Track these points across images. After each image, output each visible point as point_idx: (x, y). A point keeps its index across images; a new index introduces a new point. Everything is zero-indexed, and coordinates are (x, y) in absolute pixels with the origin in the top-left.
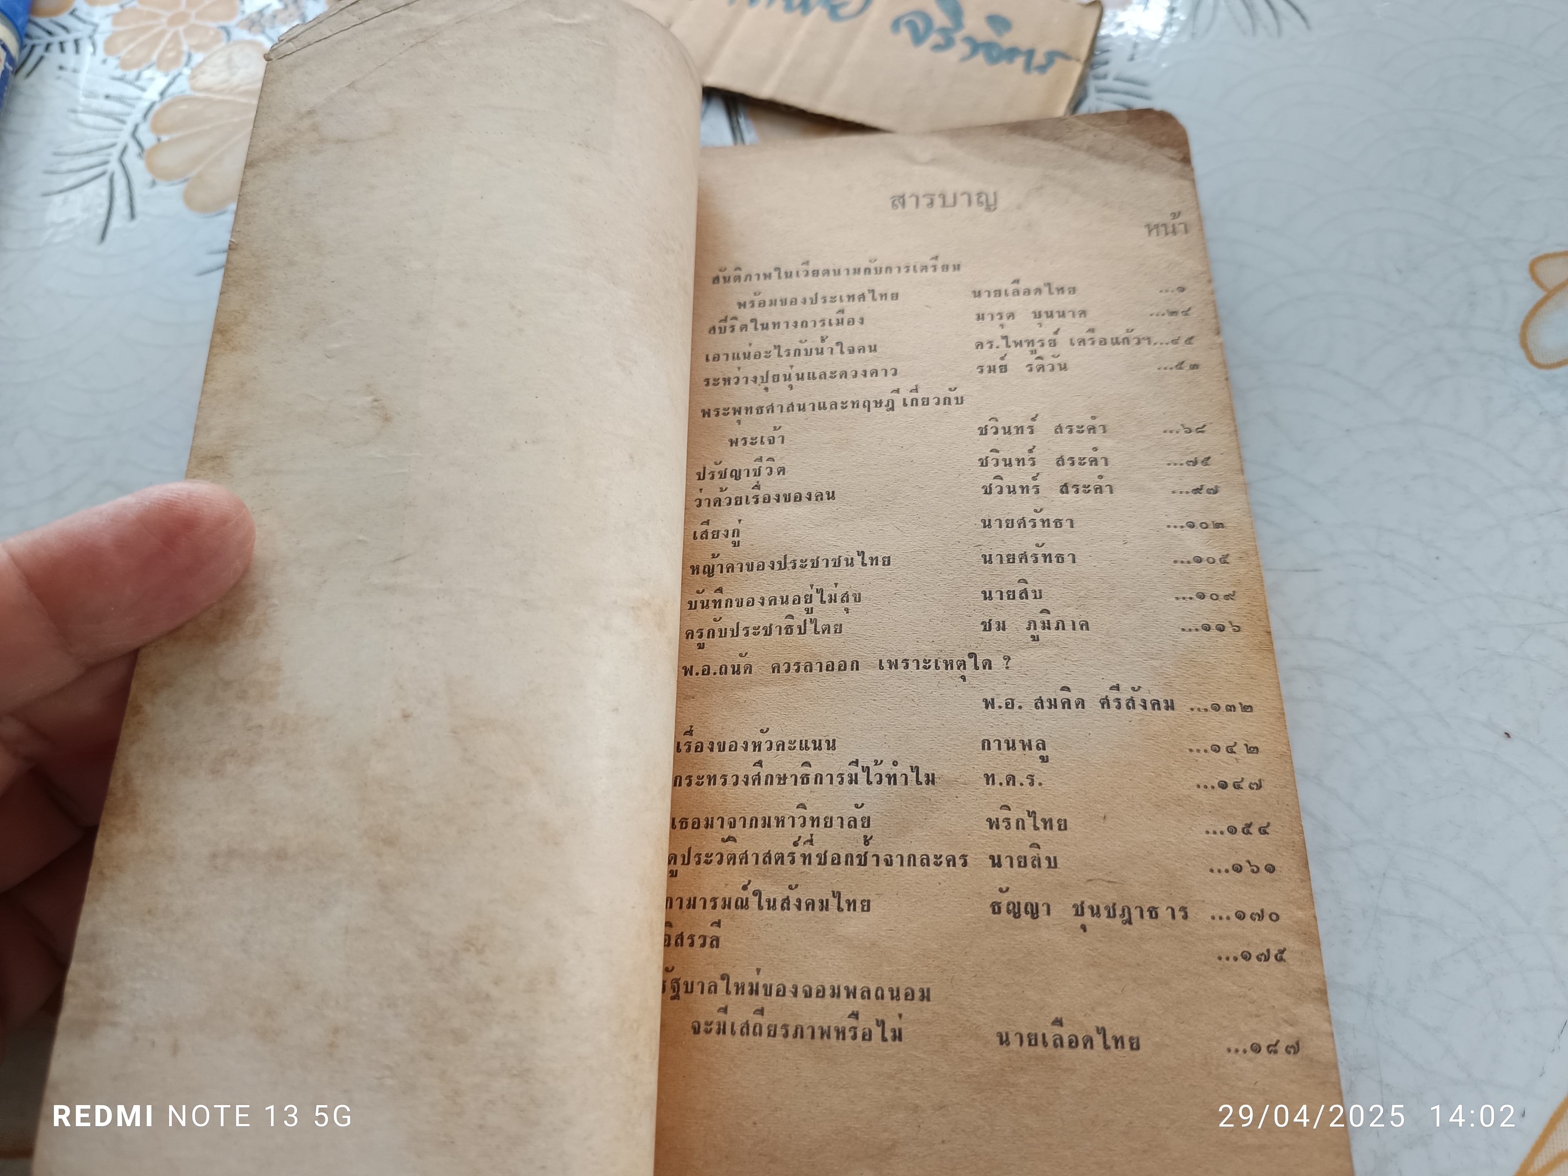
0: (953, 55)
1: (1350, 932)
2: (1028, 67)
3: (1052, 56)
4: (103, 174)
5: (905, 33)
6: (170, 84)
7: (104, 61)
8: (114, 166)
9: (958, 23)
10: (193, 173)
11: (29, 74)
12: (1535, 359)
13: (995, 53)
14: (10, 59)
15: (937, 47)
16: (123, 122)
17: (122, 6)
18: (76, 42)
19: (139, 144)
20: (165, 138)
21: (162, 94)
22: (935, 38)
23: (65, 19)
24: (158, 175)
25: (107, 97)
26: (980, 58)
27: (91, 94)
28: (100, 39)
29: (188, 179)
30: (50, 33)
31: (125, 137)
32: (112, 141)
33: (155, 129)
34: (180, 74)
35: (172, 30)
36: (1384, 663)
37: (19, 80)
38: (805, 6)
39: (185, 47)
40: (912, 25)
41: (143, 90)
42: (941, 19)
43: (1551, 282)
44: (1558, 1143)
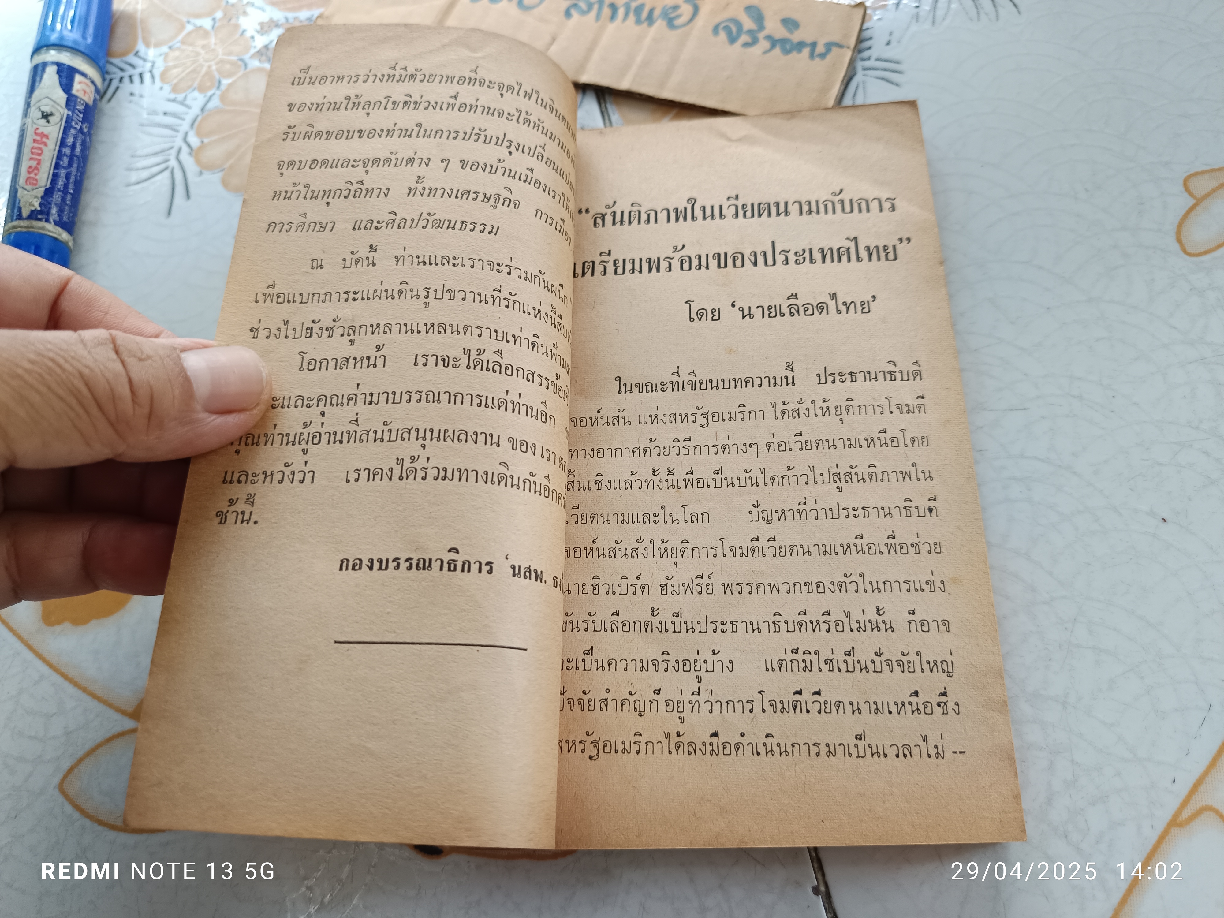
0: (757, 50)
1: (1050, 660)
2: (812, 56)
3: (829, 46)
4: (166, 169)
5: (723, 35)
6: (207, 102)
7: (161, 88)
8: (173, 163)
9: (761, 27)
10: (228, 165)
11: (110, 100)
12: (1187, 249)
13: (788, 47)
14: (97, 91)
15: (746, 45)
16: (177, 131)
17: (170, 48)
18: (141, 75)
19: (189, 146)
20: (206, 141)
21: (202, 110)
22: (744, 38)
23: (131, 58)
24: (204, 167)
25: (165, 114)
26: (777, 51)
27: (154, 113)
28: (157, 73)
29: (224, 169)
30: (122, 70)
31: (179, 141)
32: (171, 144)
33: (199, 134)
34: (214, 94)
35: (207, 64)
36: (1075, 473)
37: (103, 105)
38: (650, 20)
39: (217, 76)
40: (728, 30)
41: (189, 107)
42: (748, 24)
43: (1199, 193)
44: (1199, 800)
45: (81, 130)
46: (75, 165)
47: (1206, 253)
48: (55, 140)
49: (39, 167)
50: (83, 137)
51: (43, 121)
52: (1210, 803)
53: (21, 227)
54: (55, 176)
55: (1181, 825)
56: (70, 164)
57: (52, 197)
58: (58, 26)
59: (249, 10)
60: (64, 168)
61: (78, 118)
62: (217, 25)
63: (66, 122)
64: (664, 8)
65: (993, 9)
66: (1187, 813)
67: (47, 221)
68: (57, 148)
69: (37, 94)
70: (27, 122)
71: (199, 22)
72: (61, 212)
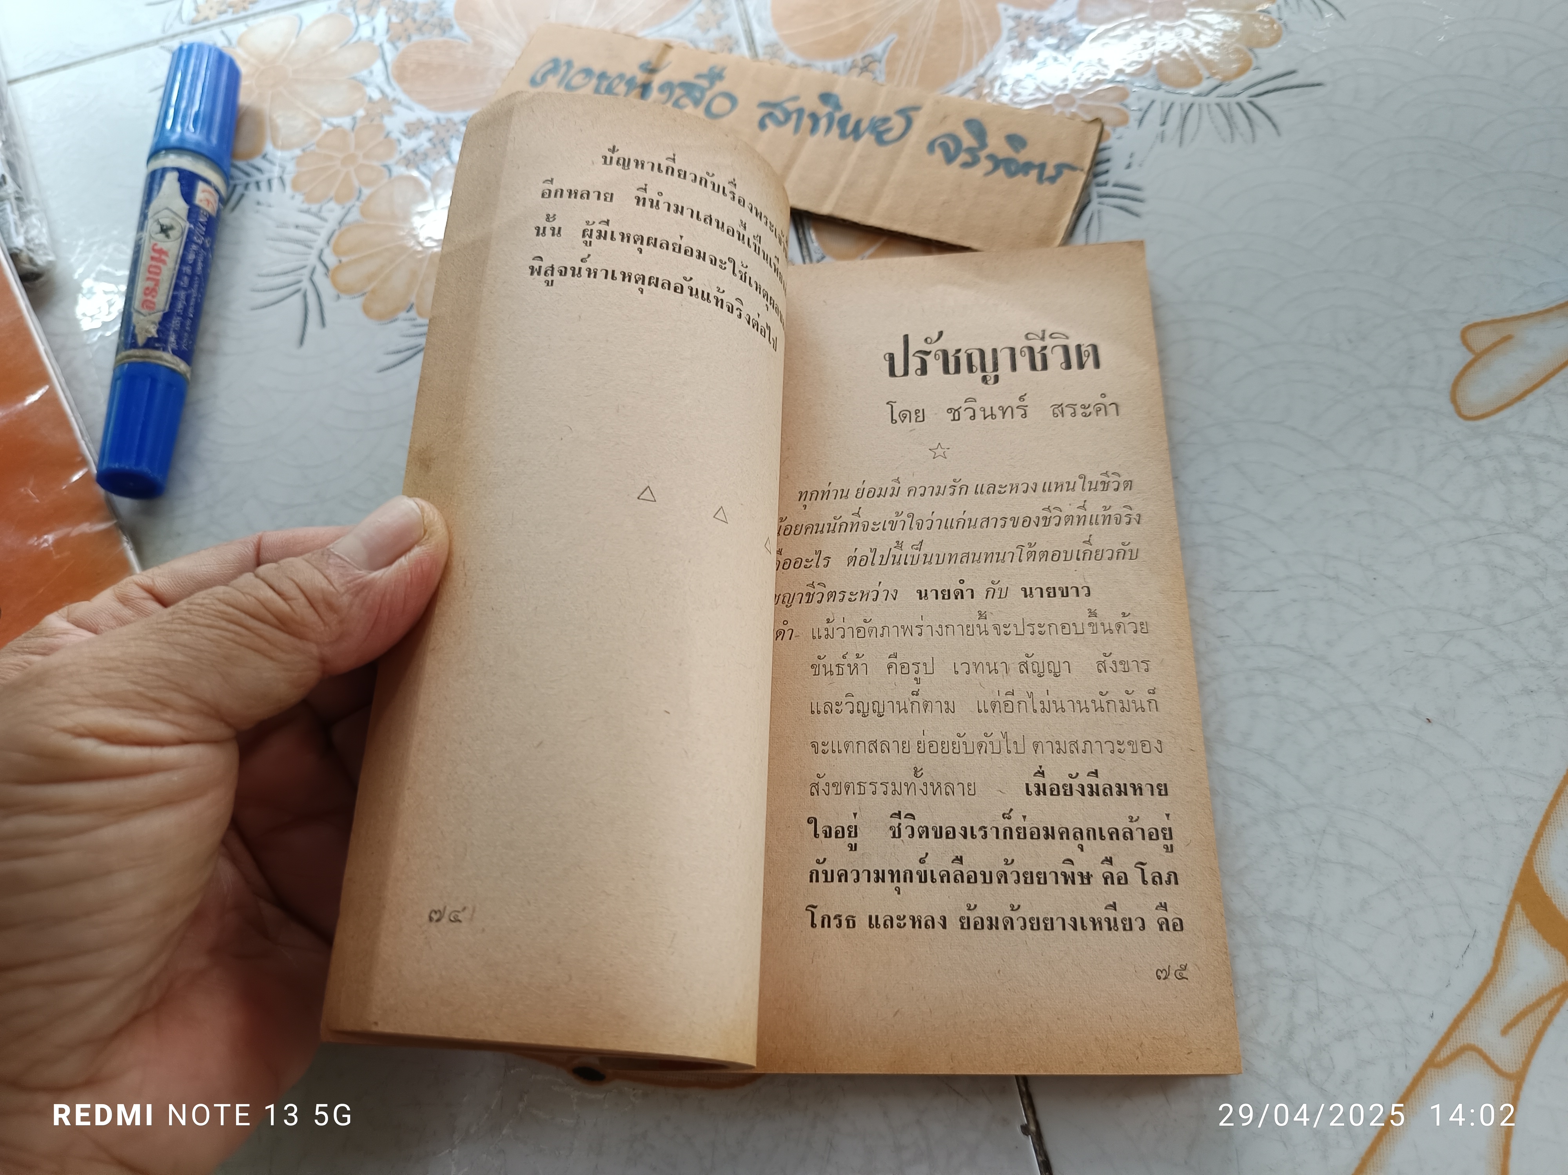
0: (977, 172)
1: (1295, 876)
2: (1040, 179)
3: (1061, 168)
4: (298, 291)
5: (939, 153)
6: (346, 214)
7: (293, 197)
8: (306, 285)
9: (983, 145)
10: (369, 289)
11: (233, 209)
12: (1462, 412)
13: (1013, 168)
14: (221, 199)
15: (966, 165)
16: (310, 247)
17: (303, 150)
18: (269, 182)
19: (325, 265)
20: (344, 259)
21: (340, 223)
22: (963, 157)
23: (258, 162)
24: (342, 291)
25: (297, 227)
26: (1001, 172)
27: (284, 225)
28: (288, 178)
29: (365, 293)
31: (313, 260)
32: (304, 263)
33: (336, 252)
34: (353, 206)
35: (345, 170)
36: (1328, 664)
37: (227, 215)
38: (856, 133)
39: (356, 183)
40: (944, 147)
41: (324, 220)
42: (968, 141)
43: (1479, 346)
44: (1460, 1039)
45: (203, 246)
46: (196, 286)
47: (1482, 416)
48: (174, 258)
49: (157, 288)
50: (205, 254)
51: (162, 236)
52: (1472, 1041)
53: (136, 357)
54: (174, 298)
55: (1439, 1066)
56: (191, 285)
57: (171, 322)
58: (179, 129)
59: (396, 108)
60: (184, 289)
61: (201, 231)
62: (358, 126)
63: (188, 237)
64: (872, 119)
65: (1249, 129)
66: (1445, 1053)
67: (165, 349)
68: (177, 267)
69: (155, 204)
70: (143, 236)
71: (336, 121)
72: (179, 339)
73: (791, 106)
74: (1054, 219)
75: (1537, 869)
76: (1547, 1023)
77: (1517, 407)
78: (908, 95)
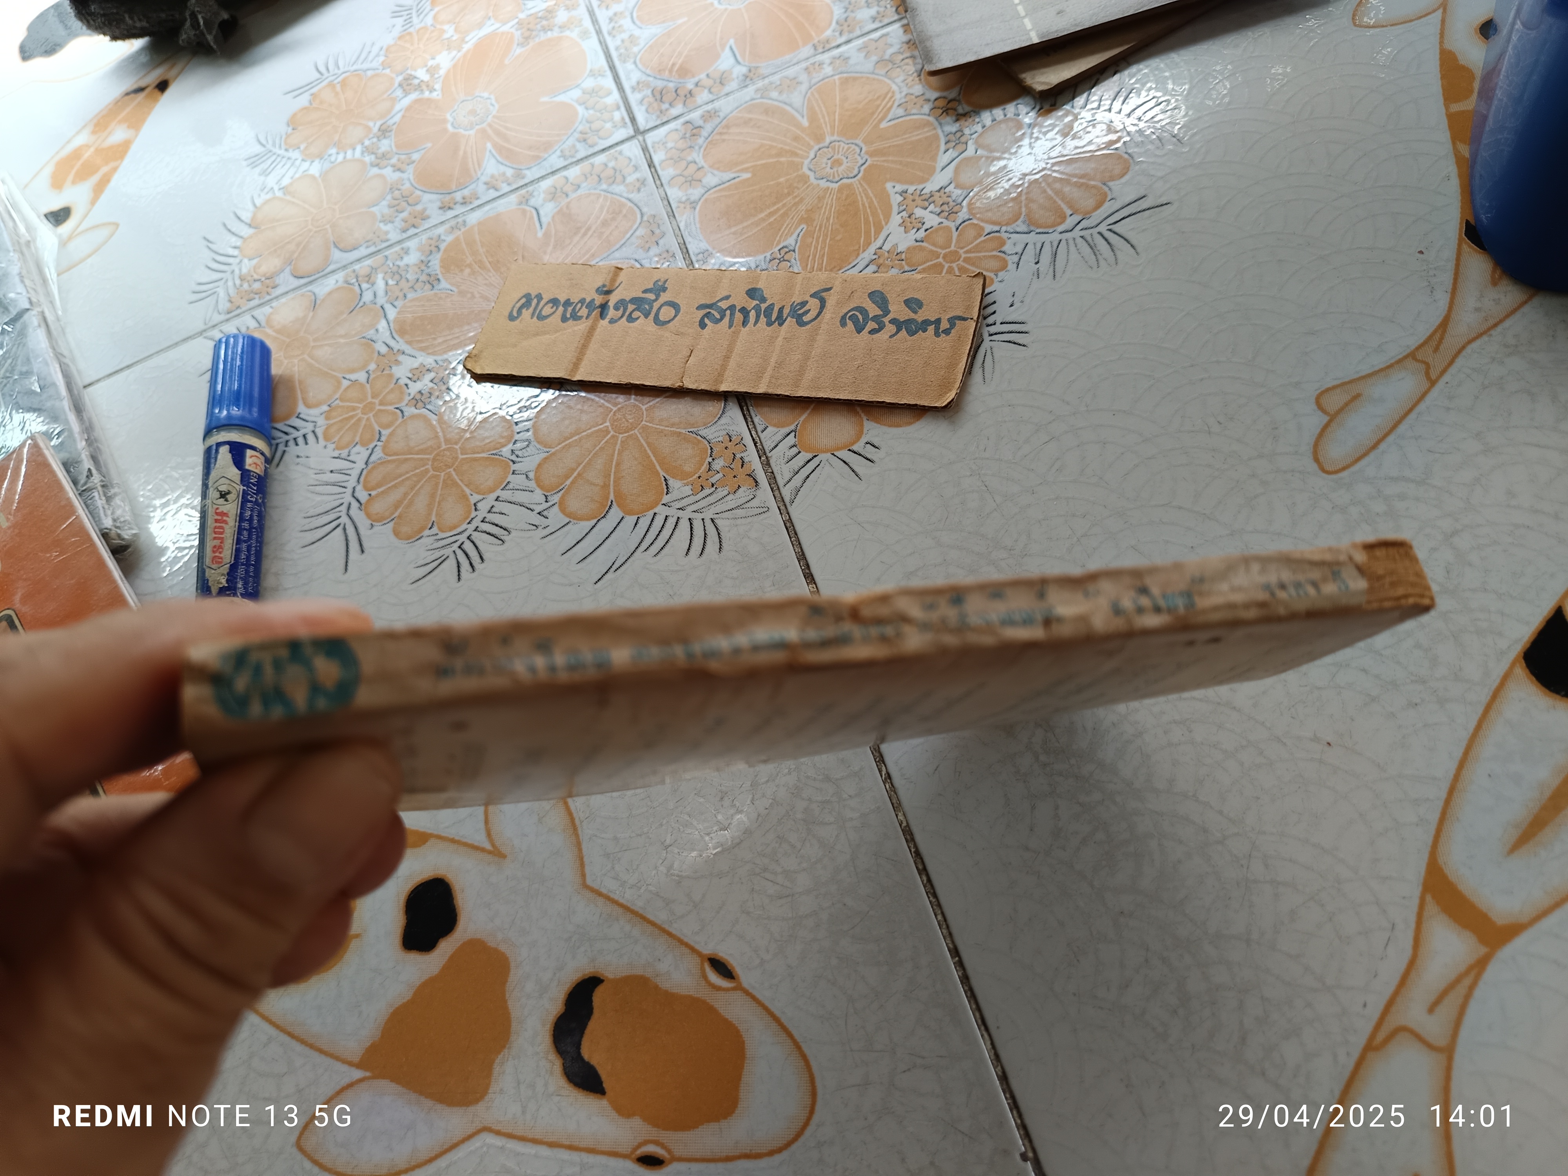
0: (884, 335)
1: (1229, 899)
2: (937, 333)
3: (953, 320)
4: (338, 526)
5: (850, 324)
6: (370, 455)
7: (325, 447)
8: (344, 519)
9: (886, 312)
10: (396, 514)
11: (278, 465)
13: (913, 327)
15: (874, 331)
16: (344, 487)
17: (330, 405)
18: (304, 436)
19: (358, 501)
20: (373, 493)
21: (366, 463)
22: (871, 325)
23: (294, 421)
24: (375, 520)
25: (332, 472)
26: (903, 332)
27: (320, 472)
28: (319, 432)
29: (394, 519)
30: (286, 433)
31: (348, 498)
32: (340, 501)
33: (366, 488)
34: (376, 446)
35: (366, 417)
37: (274, 471)
38: (781, 319)
39: (377, 428)
40: (854, 319)
41: (353, 462)
42: (873, 310)
43: (1332, 407)
44: (1393, 1022)
45: (256, 503)
47: (1344, 469)
48: (234, 517)
49: (223, 545)
50: (259, 508)
51: (222, 500)
52: (1403, 1023)
54: (238, 551)
55: (1377, 1049)
56: (250, 538)
57: (237, 571)
59: (401, 358)
61: (253, 491)
62: (372, 377)
63: (243, 497)
64: (792, 306)
65: (1110, 253)
66: (1381, 1037)
68: (237, 524)
69: (214, 475)
70: (206, 503)
71: (353, 377)
72: (245, 584)
73: (724, 305)
74: (952, 366)
75: (1441, 861)
76: (1468, 997)
77: (1372, 455)
78: (820, 279)
